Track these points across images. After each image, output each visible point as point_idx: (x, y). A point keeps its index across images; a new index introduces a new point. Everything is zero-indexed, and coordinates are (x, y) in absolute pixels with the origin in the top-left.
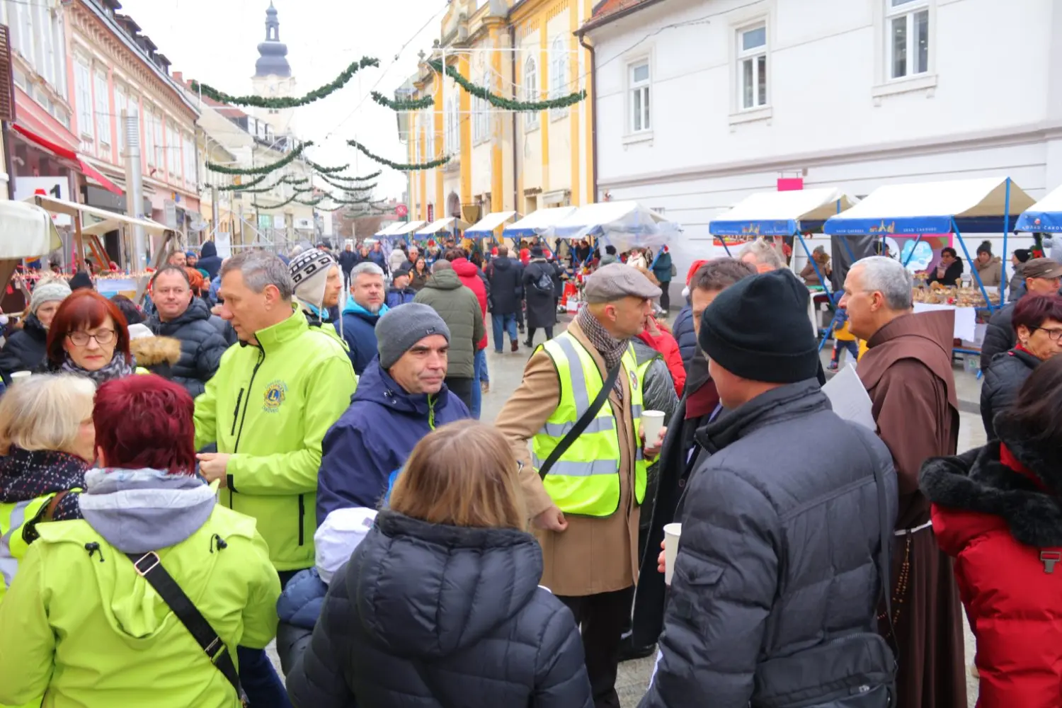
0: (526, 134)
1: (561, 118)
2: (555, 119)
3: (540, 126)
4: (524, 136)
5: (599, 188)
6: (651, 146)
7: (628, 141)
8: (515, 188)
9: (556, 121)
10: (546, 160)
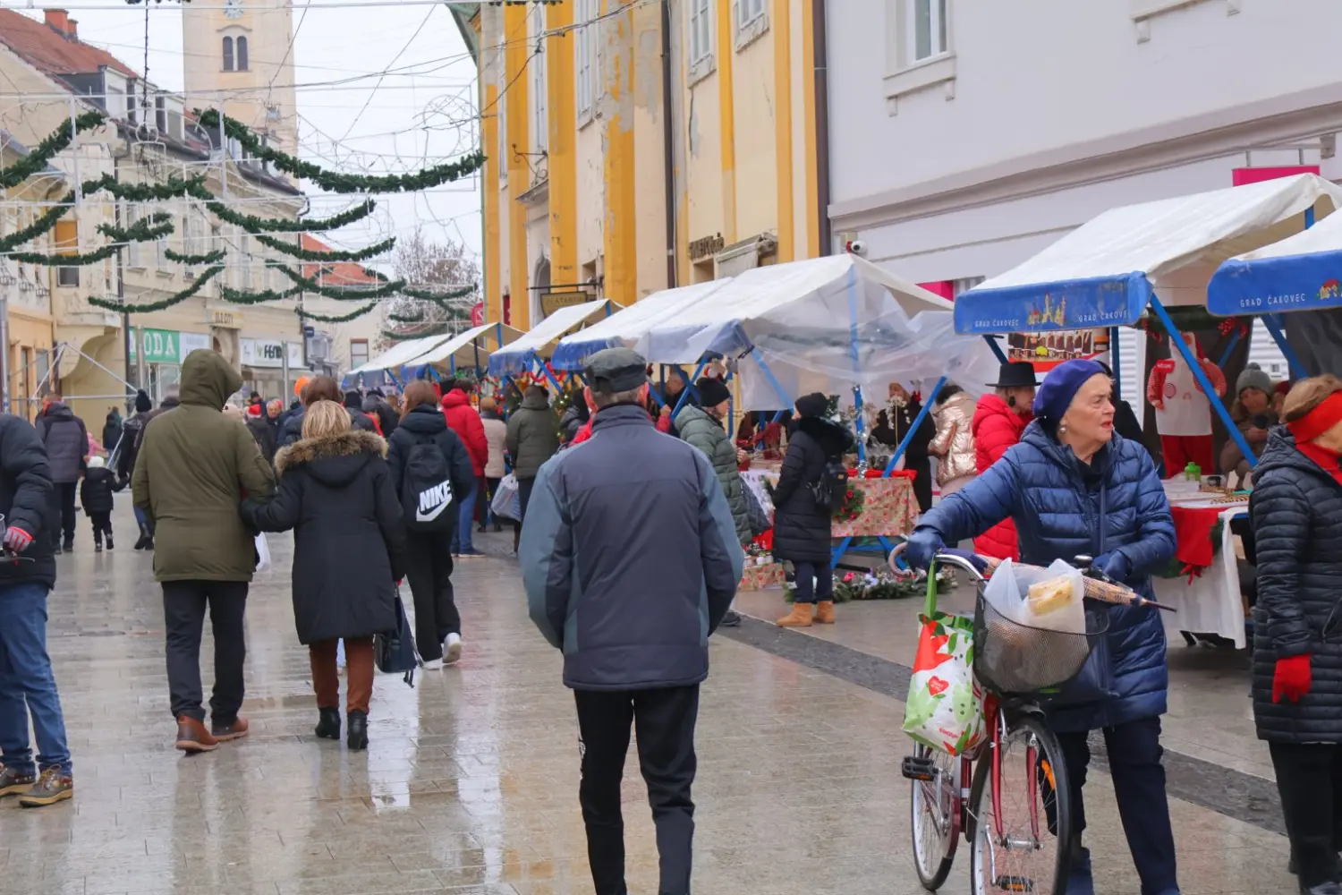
0: (691, 88)
1: (758, 38)
2: (744, 40)
3: (717, 65)
4: (687, 93)
5: (834, 228)
6: (950, 99)
7: (898, 87)
8: (671, 242)
9: (745, 47)
10: (730, 160)
